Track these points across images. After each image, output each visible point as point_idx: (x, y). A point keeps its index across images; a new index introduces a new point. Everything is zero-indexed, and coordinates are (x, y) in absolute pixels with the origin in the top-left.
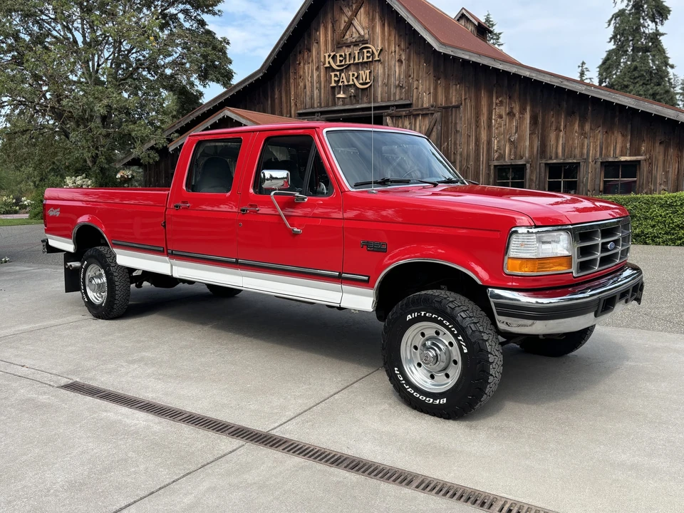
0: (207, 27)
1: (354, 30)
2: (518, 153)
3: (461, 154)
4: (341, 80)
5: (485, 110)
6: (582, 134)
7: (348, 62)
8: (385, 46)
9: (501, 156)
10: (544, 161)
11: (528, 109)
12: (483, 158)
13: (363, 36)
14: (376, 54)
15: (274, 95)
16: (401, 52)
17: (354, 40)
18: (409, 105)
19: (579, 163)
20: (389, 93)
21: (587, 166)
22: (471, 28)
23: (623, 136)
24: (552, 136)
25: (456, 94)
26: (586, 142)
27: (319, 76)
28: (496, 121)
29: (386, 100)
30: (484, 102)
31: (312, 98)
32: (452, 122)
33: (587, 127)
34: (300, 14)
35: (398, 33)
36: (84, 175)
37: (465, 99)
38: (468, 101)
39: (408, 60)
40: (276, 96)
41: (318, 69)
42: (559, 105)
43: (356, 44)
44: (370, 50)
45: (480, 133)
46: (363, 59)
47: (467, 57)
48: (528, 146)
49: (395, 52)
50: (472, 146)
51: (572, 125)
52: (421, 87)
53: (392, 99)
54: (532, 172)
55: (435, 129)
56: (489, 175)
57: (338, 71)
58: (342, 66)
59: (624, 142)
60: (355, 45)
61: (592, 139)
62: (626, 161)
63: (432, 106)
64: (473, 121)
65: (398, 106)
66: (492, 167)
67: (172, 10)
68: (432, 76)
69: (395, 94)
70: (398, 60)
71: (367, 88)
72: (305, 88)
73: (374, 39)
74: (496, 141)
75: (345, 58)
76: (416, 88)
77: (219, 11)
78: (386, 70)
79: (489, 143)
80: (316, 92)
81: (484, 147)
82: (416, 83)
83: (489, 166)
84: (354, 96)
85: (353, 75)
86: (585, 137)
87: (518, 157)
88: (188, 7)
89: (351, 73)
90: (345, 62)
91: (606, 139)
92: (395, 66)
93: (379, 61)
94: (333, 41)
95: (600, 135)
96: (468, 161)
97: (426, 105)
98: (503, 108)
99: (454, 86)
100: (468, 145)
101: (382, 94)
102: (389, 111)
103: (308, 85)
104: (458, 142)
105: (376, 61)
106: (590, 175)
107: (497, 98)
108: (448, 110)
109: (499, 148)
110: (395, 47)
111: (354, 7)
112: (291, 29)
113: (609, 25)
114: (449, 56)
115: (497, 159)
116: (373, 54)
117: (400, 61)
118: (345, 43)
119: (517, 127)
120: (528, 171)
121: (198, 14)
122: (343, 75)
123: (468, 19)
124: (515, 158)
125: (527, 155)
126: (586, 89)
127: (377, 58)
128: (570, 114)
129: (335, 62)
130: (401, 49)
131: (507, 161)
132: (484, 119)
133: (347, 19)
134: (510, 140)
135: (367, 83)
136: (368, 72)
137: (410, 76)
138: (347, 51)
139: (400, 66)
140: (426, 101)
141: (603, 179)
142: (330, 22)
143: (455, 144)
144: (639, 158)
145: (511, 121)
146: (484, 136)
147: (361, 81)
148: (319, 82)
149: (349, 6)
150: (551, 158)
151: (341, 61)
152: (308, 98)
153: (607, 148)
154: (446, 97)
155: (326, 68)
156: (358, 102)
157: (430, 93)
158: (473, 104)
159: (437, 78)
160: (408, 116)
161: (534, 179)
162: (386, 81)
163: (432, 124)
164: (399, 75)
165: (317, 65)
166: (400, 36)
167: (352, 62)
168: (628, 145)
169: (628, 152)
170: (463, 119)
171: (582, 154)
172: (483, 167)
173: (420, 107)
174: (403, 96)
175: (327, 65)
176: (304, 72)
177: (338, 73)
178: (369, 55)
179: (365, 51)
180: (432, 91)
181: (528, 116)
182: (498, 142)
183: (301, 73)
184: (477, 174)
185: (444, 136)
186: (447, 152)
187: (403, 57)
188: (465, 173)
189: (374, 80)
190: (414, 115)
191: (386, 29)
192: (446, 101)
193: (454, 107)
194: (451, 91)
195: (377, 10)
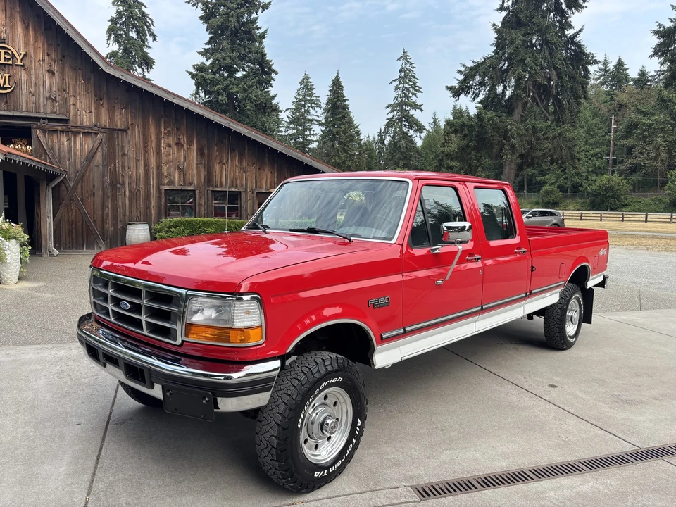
2: (187, 180)
3: (130, 177)
5: (153, 138)
6: (241, 168)
8: (29, 51)
9: (172, 182)
10: (211, 189)
11: (195, 141)
12: (153, 182)
16: (52, 63)
18: (67, 121)
19: (240, 192)
20: (37, 103)
21: (246, 195)
23: (271, 172)
24: (217, 167)
25: (121, 119)
26: (244, 175)
28: (165, 149)
29: (34, 111)
30: (152, 130)
32: (118, 145)
33: (245, 163)
35: (47, 42)
37: (132, 124)
38: (135, 127)
39: (62, 73)
42: (222, 142)
44: (10, 52)
45: (149, 158)
48: (195, 172)
49: (43, 60)
50: (142, 170)
51: (233, 159)
52: (78, 104)
53: (42, 111)
54: (200, 197)
55: (100, 150)
56: (160, 198)
59: (272, 177)
61: (249, 174)
63: (95, 126)
64: (141, 146)
65: (50, 120)
66: (163, 192)
68: (92, 95)
69: (45, 106)
70: (48, 71)
71: (6, 94)
73: (13, 40)
74: (165, 168)
76: (73, 104)
78: (33, 79)
79: (159, 168)
81: (153, 172)
82: (72, 99)
83: (160, 190)
86: (243, 171)
87: (187, 184)
91: (260, 175)
92: (44, 76)
95: (254, 171)
96: (137, 184)
97: (86, 123)
98: (171, 138)
99: (119, 110)
100: (137, 168)
101: (27, 103)
102: (40, 124)
104: (126, 165)
106: (249, 202)
107: (165, 128)
108: (112, 132)
109: (169, 174)
110: (43, 56)
114: (119, 79)
115: (168, 184)
116: (13, 56)
117: (51, 72)
119: (185, 157)
120: (197, 196)
124: (185, 184)
125: (196, 183)
126: (248, 133)
127: (19, 63)
128: (231, 151)
130: (52, 59)
131: (177, 186)
132: (152, 145)
134: (179, 167)
135: (6, 88)
137: (65, 90)
139: (50, 78)
140: (87, 120)
143: (123, 166)
145: (179, 151)
150: (216, 187)
153: (260, 182)
154: (110, 118)
157: (91, 112)
158: (141, 130)
159: (99, 98)
160: (66, 132)
161: (203, 203)
162: (32, 90)
163: (97, 144)
164: (50, 86)
166: (49, 45)
168: (275, 180)
169: (276, 186)
170: (131, 143)
171: (242, 185)
172: (153, 191)
173: (78, 124)
174: (57, 109)
180: (93, 110)
181: (195, 148)
182: (168, 169)
184: (148, 197)
185: (111, 156)
186: (114, 174)
187: (55, 68)
188: (135, 195)
189: (17, 85)
190: (72, 132)
191: (31, 33)
192: (110, 123)
193: (120, 130)
194: (116, 114)
195: (18, 8)
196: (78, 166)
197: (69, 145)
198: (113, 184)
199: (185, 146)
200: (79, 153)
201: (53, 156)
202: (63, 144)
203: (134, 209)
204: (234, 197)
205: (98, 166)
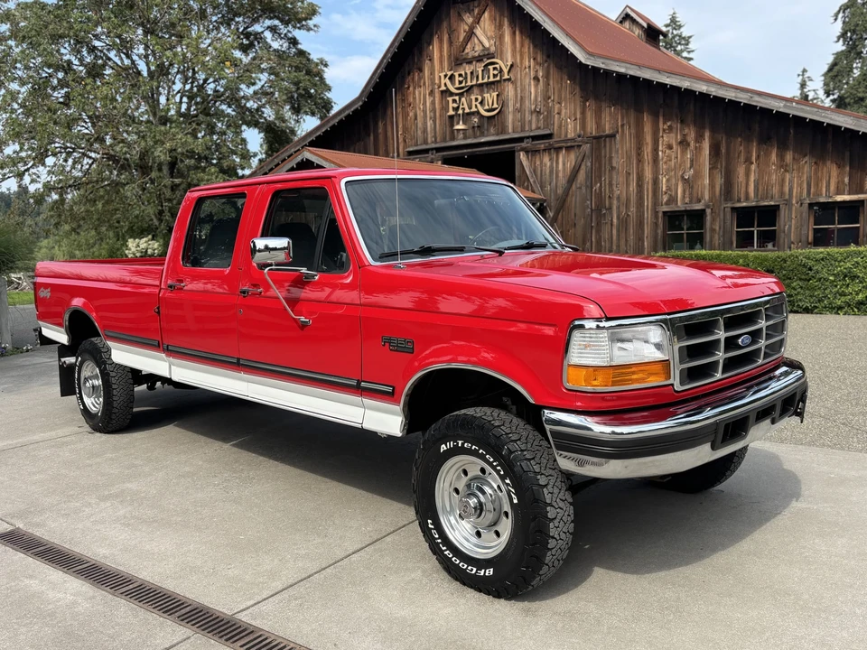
0: (299, 46)
1: (476, 41)
2: (695, 195)
4: (461, 107)
5: (648, 139)
6: (782, 167)
7: (469, 83)
8: (516, 60)
9: (672, 200)
10: (729, 205)
11: (707, 134)
12: (648, 202)
13: (488, 49)
14: (506, 71)
15: (378, 129)
16: (538, 67)
17: (476, 54)
18: (549, 136)
19: (779, 206)
20: (522, 121)
21: (790, 210)
22: (637, 31)
23: (839, 167)
24: (741, 170)
25: (611, 118)
26: (788, 175)
27: (433, 103)
28: (664, 152)
29: (519, 129)
30: (648, 129)
31: (425, 131)
32: (605, 157)
33: (789, 157)
34: (407, 24)
35: (533, 43)
36: (150, 237)
37: (622, 126)
38: (626, 127)
39: (547, 76)
40: (380, 131)
41: (432, 93)
42: (750, 129)
43: (479, 59)
44: (497, 66)
45: (643, 169)
46: (489, 78)
47: (622, 70)
48: (707, 186)
49: (530, 67)
50: (633, 186)
51: (768, 155)
52: (563, 111)
53: (527, 128)
54: (713, 220)
55: (583, 167)
56: (656, 224)
57: (457, 94)
58: (462, 88)
59: (840, 175)
60: (477, 61)
61: (795, 174)
62: (844, 202)
63: (579, 136)
64: (634, 153)
65: (534, 138)
66: (660, 215)
67: (257, 28)
68: (578, 97)
69: (530, 122)
70: (534, 78)
71: (493, 116)
72: (416, 119)
73: (502, 52)
74: (664, 180)
75: (466, 78)
76: (558, 113)
77: (315, 26)
78: (519, 92)
79: (656, 182)
80: (430, 123)
81: (648, 187)
82: (557, 106)
83: (656, 213)
84: (478, 127)
85: (477, 99)
86: (786, 171)
87: (694, 200)
88: (276, 22)
89: (473, 97)
90: (466, 82)
91: (816, 173)
92: (530, 85)
93: (509, 80)
94: (449, 56)
95: (807, 165)
96: (627, 207)
97: (571, 135)
98: (673, 135)
99: (607, 109)
100: (628, 185)
101: (513, 123)
102: (524, 145)
103: (420, 114)
104: (614, 182)
105: (505, 80)
106: (793, 221)
107: (665, 123)
108: (600, 141)
109: (669, 189)
110: (529, 61)
111: (476, 11)
112: (397, 44)
113: (836, 20)
114: (599, 69)
115: (667, 203)
116: (501, 71)
117: (536, 79)
118: (465, 59)
119: (692, 161)
120: (708, 218)
121: (289, 31)
122: (463, 99)
123: (633, 21)
124: (691, 202)
125: (707, 197)
126: (785, 106)
127: (506, 77)
128: (765, 140)
129: (453, 83)
130: (537, 63)
131: (680, 206)
132: (647, 150)
133: (467, 28)
134: (682, 177)
135: (494, 110)
136: (495, 94)
137: (549, 98)
138: (468, 69)
139: (536, 86)
140: (571, 129)
141: (812, 226)
142: (445, 32)
143: (611, 185)
144: (862, 196)
145: (684, 152)
146: (648, 174)
147: (487, 107)
148: (434, 110)
149: (470, 11)
150: (739, 201)
151: (460, 82)
152: (419, 132)
153: (817, 185)
154: (596, 123)
155: (442, 92)
156: (482, 135)
157: (576, 119)
158: (633, 131)
159: (585, 99)
160: (548, 150)
161: (717, 228)
162: (518, 105)
163: (580, 158)
164: (536, 97)
165: (430, 89)
166: (535, 46)
167: (474, 82)
168: (846, 180)
169: (847, 189)
170: (620, 152)
171: (782, 193)
172: (648, 215)
173: (563, 137)
174: (541, 124)
175: (443, 88)
176: (414, 98)
177: (457, 98)
178: (496, 72)
179: (491, 67)
180: (578, 117)
181: (706, 145)
182: (668, 180)
183: (411, 100)
184: (640, 224)
185: (596, 174)
186: (600, 196)
187: (540, 74)
188: (624, 223)
189: (504, 105)
190: (555, 149)
191: (518, 38)
192: (598, 128)
193: (607, 136)
194: (603, 116)
195: (506, 14)
196: (560, 191)
197: (551, 167)
198: (598, 210)
199: (692, 144)
200: (561, 174)
201: (534, 182)
202: (546, 165)
203: (623, 242)
204: (768, 215)
205: (580, 188)
